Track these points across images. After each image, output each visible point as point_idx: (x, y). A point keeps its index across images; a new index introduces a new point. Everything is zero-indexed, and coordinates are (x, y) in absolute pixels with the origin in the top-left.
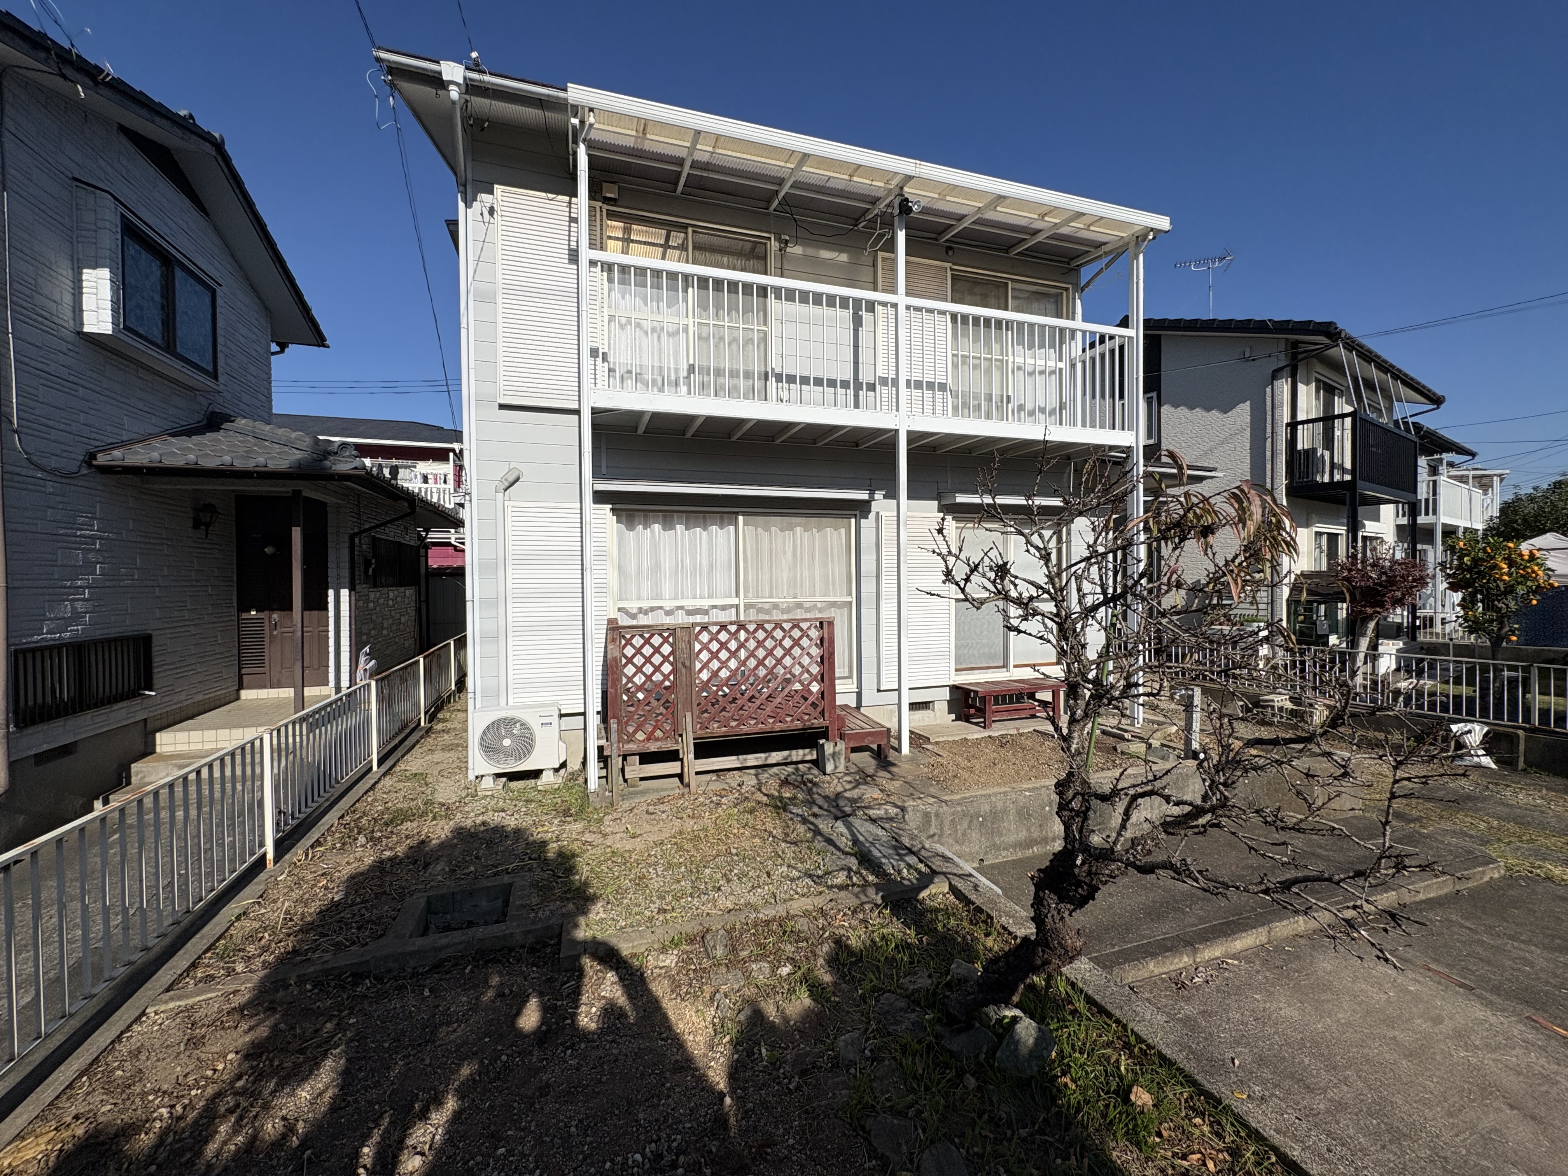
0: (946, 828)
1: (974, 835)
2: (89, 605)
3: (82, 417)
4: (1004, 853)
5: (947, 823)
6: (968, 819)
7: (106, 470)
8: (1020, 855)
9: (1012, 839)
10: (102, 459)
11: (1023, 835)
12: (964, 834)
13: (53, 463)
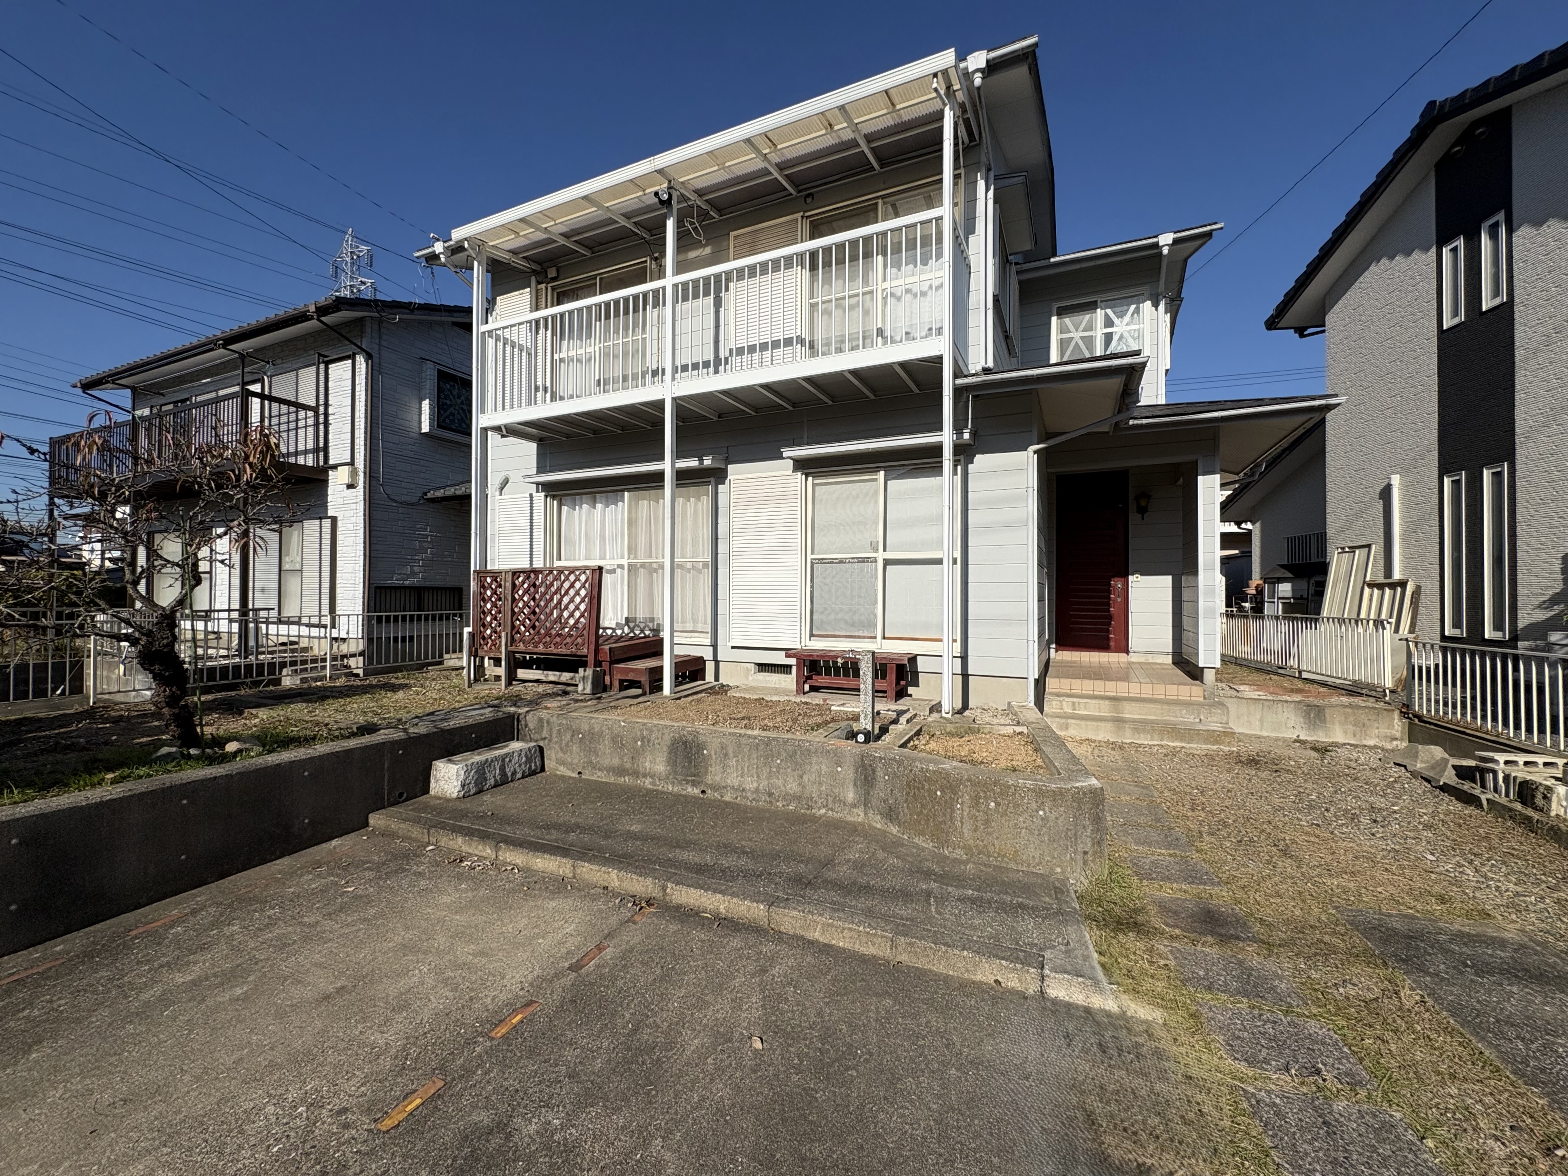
0: (554, 736)
1: (575, 748)
2: (422, 569)
3: (422, 475)
4: (599, 773)
5: (555, 731)
6: (570, 733)
7: (433, 500)
8: (612, 779)
9: (606, 762)
10: (429, 495)
11: (616, 762)
12: (567, 745)
13: (403, 498)
